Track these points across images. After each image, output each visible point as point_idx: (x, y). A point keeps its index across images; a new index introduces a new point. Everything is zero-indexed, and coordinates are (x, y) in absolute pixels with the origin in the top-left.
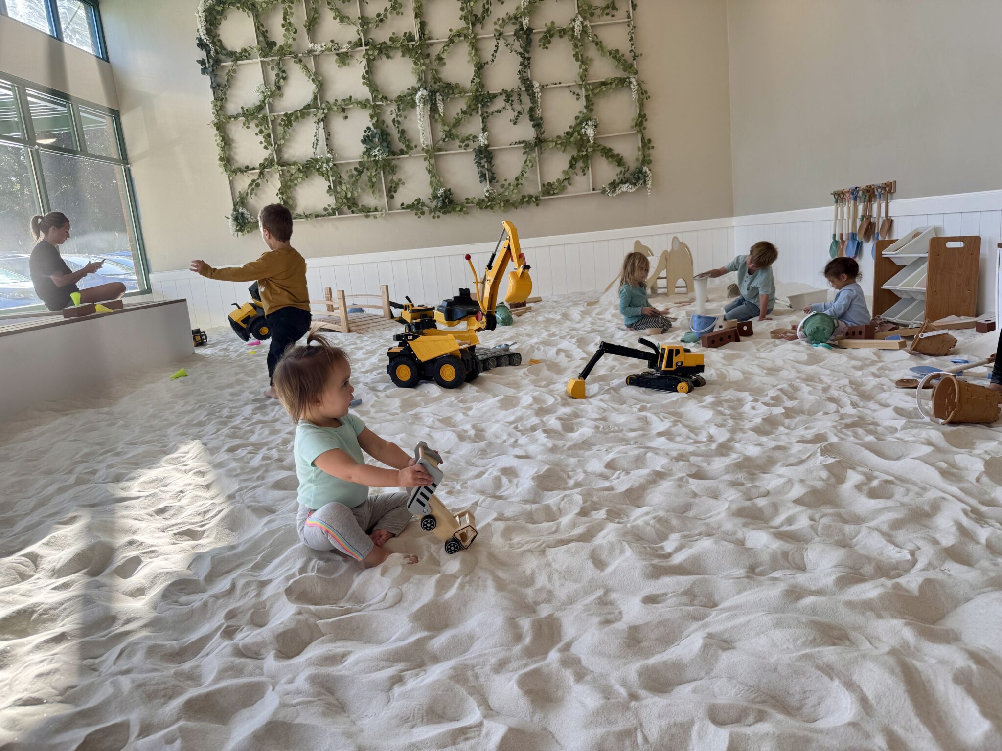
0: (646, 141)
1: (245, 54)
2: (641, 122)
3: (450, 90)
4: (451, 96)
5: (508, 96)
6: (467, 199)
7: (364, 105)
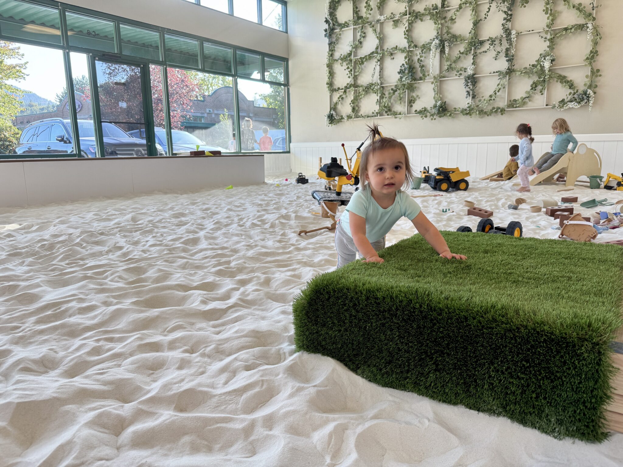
0: (595, 71)
1: (346, 25)
2: (593, 56)
3: (455, 39)
4: (454, 43)
5: (492, 41)
6: (455, 109)
7: (403, 51)
